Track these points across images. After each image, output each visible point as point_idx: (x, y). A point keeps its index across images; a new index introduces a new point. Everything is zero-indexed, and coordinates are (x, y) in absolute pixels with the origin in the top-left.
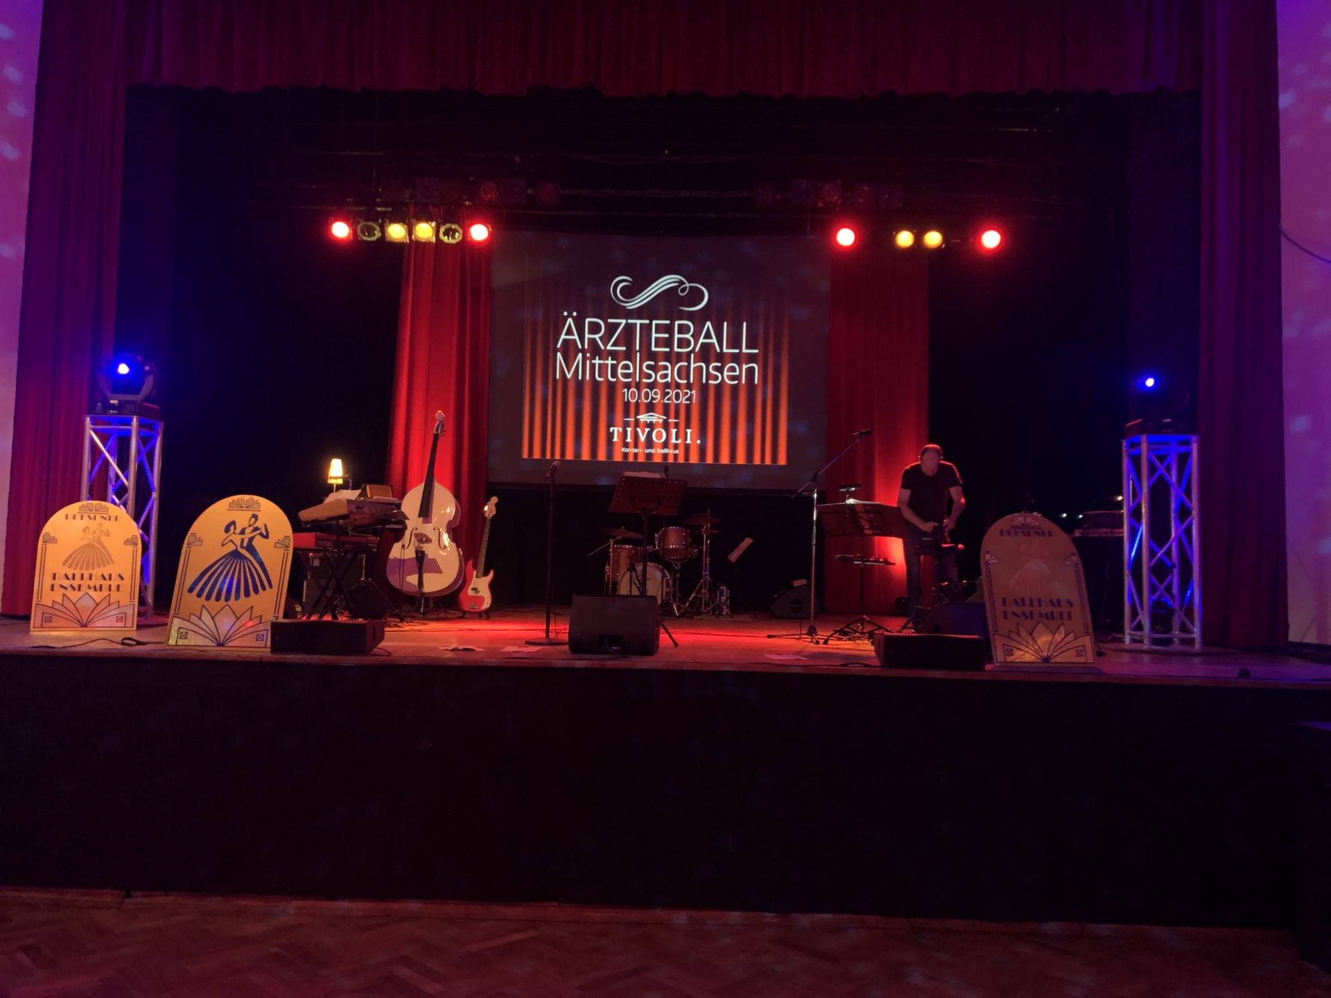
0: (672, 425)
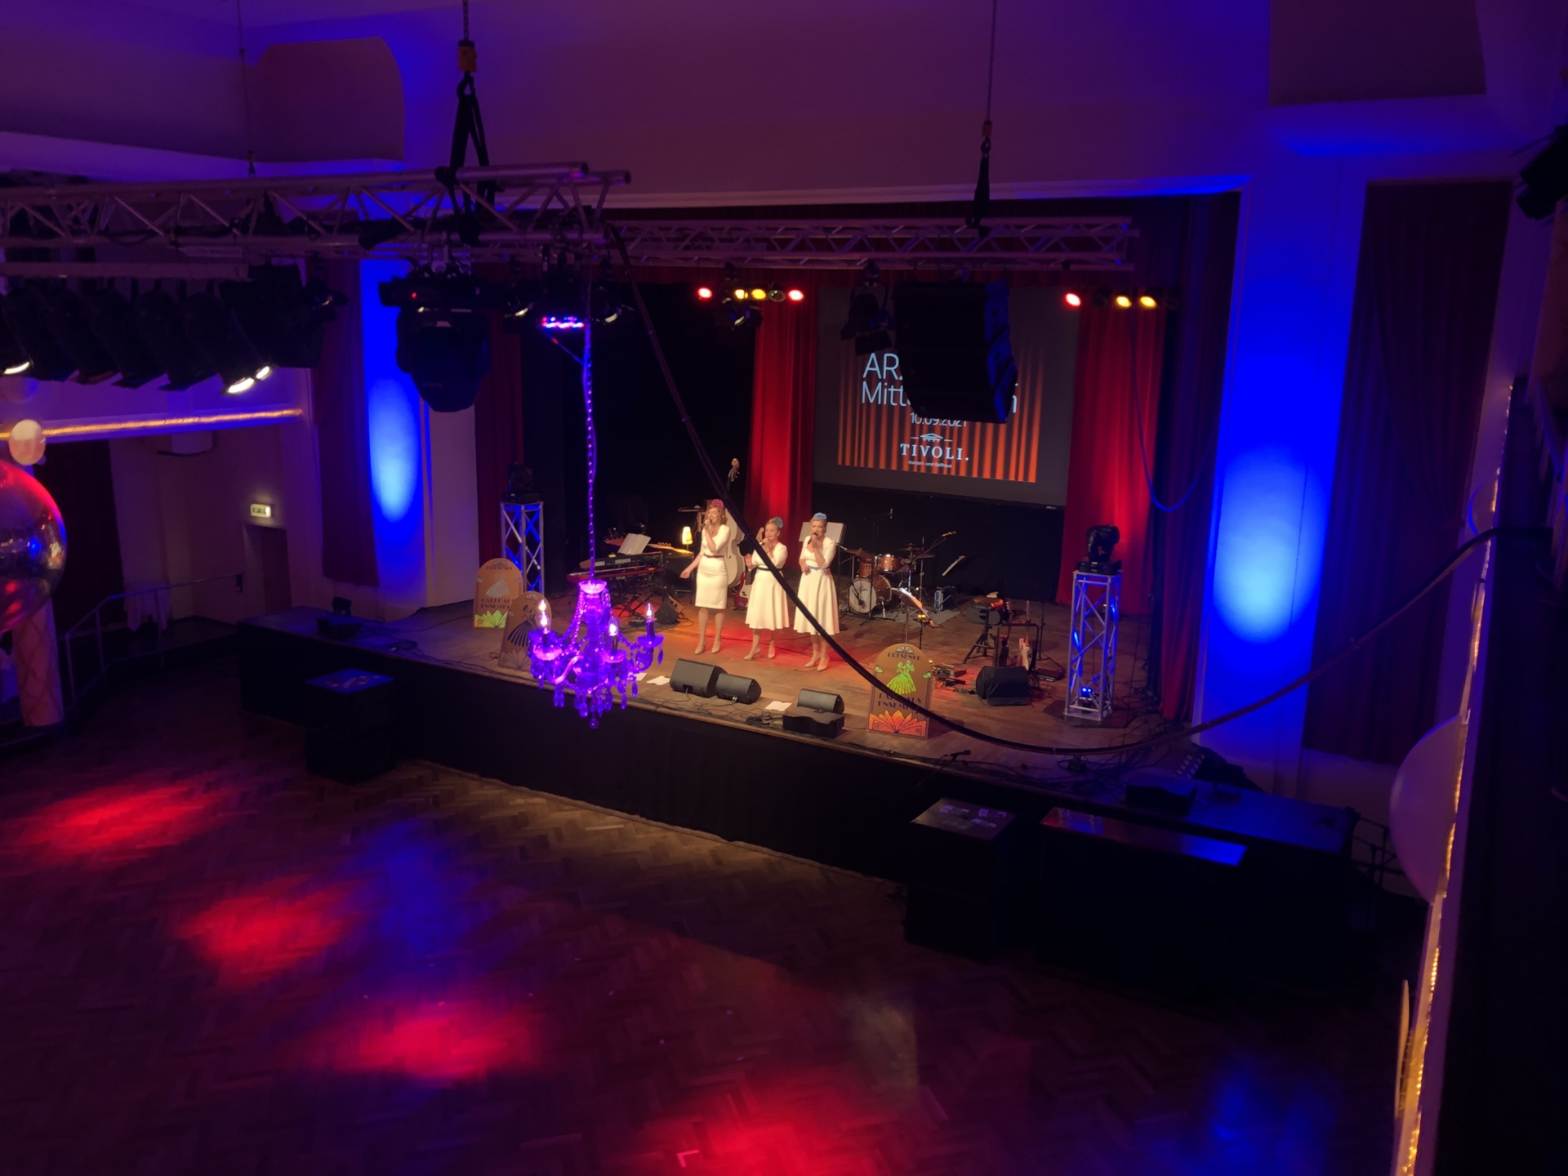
0: (947, 444)
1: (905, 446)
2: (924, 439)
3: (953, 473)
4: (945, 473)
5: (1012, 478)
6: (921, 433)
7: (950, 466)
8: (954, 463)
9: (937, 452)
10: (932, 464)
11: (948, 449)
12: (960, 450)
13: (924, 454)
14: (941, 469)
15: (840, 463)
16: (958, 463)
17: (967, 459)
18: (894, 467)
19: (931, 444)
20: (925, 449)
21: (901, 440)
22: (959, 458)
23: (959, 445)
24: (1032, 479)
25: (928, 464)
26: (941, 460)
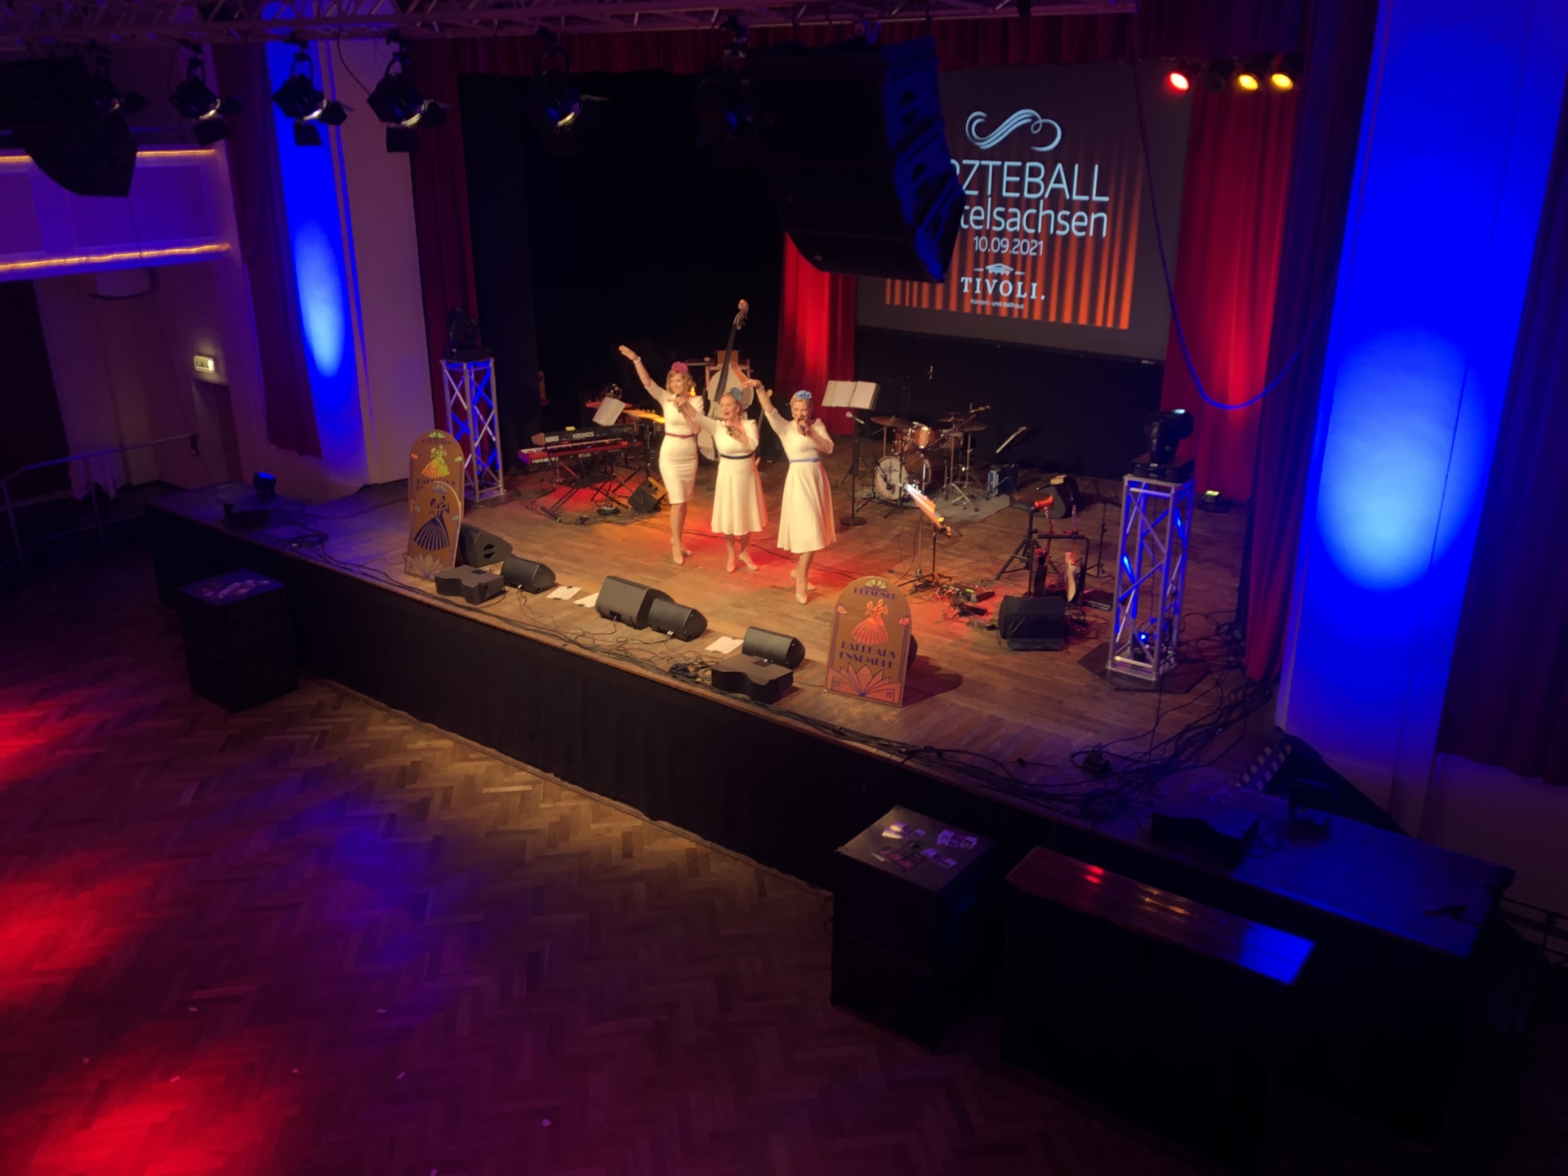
0: (1019, 278)
1: (967, 280)
2: (990, 272)
3: (1025, 316)
4: (1016, 315)
5: (1099, 323)
6: (987, 263)
7: (1022, 307)
8: (1027, 302)
9: (1006, 288)
10: (999, 304)
11: (1020, 284)
12: (1034, 285)
13: (990, 290)
14: (1011, 310)
15: (888, 301)
16: (1032, 302)
17: (1043, 297)
18: (953, 307)
19: (999, 277)
20: (991, 284)
21: (962, 273)
22: (1033, 296)
23: (1033, 280)
24: (1124, 324)
25: (994, 304)
26: (1011, 298)
